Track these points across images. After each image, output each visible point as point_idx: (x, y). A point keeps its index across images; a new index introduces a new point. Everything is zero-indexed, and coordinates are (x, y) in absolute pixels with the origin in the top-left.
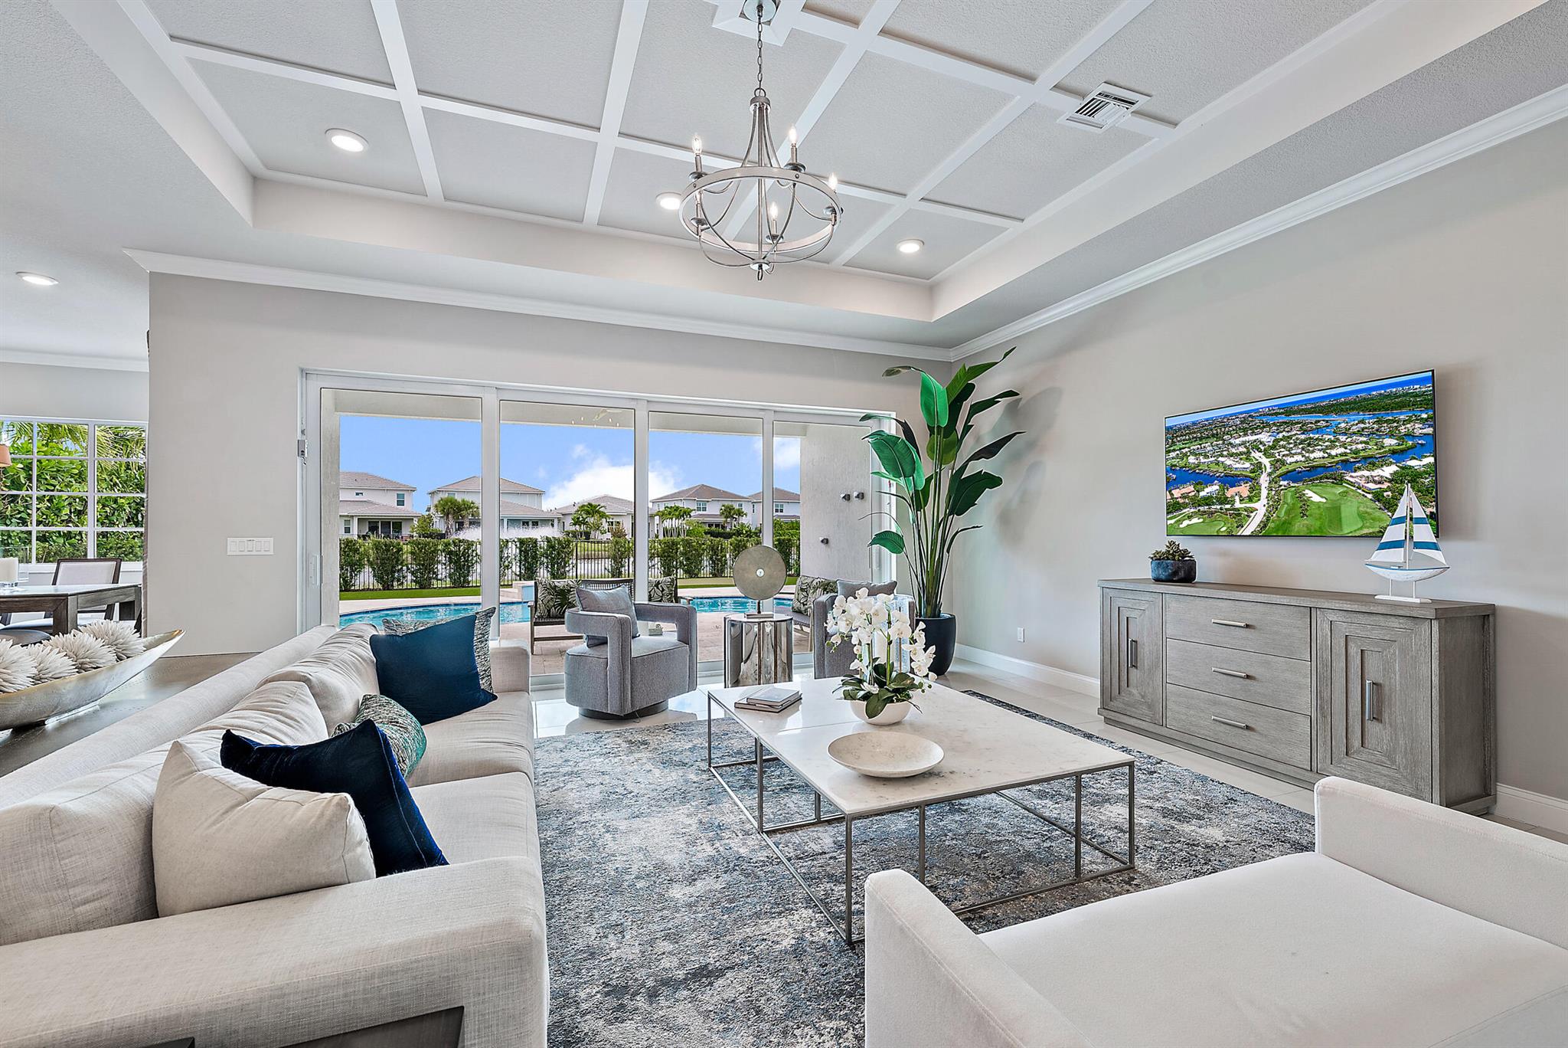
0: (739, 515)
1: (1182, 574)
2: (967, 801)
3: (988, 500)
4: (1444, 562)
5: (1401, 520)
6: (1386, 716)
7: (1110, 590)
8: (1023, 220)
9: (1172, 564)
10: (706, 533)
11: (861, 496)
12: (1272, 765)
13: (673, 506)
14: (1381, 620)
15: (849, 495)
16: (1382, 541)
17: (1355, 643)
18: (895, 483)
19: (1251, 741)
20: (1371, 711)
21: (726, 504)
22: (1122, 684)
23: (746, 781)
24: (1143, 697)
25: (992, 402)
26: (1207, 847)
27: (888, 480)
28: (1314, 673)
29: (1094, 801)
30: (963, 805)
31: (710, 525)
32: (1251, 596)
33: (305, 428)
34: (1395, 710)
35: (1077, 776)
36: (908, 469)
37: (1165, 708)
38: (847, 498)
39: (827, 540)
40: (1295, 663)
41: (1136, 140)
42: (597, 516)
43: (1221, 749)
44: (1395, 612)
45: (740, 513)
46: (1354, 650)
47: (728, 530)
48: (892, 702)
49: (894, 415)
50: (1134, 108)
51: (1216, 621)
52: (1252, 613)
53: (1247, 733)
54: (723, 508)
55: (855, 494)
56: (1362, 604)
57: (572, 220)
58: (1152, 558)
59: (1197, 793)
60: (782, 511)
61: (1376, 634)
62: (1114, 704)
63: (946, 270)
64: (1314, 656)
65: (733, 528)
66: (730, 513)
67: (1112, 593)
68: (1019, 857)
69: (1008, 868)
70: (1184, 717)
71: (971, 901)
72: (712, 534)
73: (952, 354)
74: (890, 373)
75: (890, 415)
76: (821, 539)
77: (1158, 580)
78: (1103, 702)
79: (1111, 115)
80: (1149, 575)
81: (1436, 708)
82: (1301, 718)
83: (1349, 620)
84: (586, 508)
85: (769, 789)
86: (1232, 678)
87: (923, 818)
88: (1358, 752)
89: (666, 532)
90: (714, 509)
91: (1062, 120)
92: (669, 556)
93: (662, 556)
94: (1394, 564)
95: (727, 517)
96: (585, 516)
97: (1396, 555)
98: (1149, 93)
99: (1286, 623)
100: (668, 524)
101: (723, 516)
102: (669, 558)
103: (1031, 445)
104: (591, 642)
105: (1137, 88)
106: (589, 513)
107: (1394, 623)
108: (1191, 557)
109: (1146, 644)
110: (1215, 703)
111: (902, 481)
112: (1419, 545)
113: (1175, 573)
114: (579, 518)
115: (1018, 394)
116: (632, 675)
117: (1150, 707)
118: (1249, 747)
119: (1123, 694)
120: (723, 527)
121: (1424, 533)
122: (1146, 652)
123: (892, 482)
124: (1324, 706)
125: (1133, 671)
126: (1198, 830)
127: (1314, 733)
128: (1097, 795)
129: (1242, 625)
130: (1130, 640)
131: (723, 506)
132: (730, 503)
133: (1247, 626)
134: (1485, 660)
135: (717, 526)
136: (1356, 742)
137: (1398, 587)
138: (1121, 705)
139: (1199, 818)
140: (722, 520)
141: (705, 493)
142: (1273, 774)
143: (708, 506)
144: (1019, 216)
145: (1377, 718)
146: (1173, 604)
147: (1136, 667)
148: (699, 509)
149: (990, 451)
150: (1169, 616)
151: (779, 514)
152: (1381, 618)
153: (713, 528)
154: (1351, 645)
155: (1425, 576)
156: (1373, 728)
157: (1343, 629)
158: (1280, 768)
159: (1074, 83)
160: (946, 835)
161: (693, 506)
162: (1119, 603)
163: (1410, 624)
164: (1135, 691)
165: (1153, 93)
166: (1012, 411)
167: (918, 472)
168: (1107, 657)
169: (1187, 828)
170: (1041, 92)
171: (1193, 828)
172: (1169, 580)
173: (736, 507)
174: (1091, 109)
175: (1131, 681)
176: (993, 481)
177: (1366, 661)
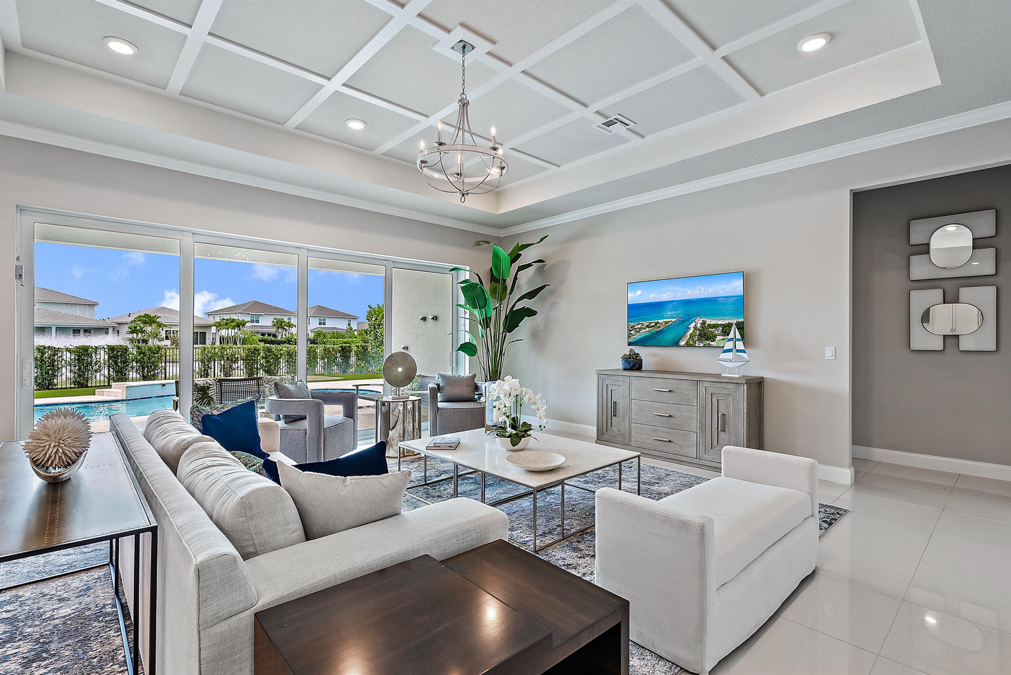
0: (290, 326)
1: (637, 366)
2: (553, 489)
3: (526, 323)
4: (747, 358)
5: (731, 339)
6: (727, 430)
7: (602, 375)
8: (560, 166)
9: (632, 361)
10: (260, 341)
11: (435, 318)
12: (680, 458)
13: (229, 318)
14: (726, 385)
15: (425, 317)
16: (724, 349)
17: (715, 396)
18: (468, 311)
19: (670, 448)
20: (721, 427)
21: (278, 317)
22: (608, 426)
23: (427, 494)
24: (619, 431)
25: (529, 265)
26: (665, 494)
27: (464, 309)
28: (698, 412)
29: (611, 482)
30: (552, 491)
31: (263, 335)
32: (672, 376)
33: (19, 255)
34: (730, 427)
35: (620, 463)
36: (482, 303)
37: (630, 435)
38: (424, 319)
39: (407, 347)
40: (690, 408)
41: (625, 140)
42: (154, 326)
43: (657, 453)
44: (731, 381)
45: (290, 325)
46: (715, 400)
47: (279, 338)
48: (525, 437)
49: (468, 268)
50: (628, 127)
51: (656, 389)
52: (672, 385)
53: (669, 444)
54: (275, 321)
55: (431, 317)
56: (717, 379)
57: (275, 122)
58: (622, 358)
59: (652, 474)
60: (324, 324)
61: (723, 392)
62: (604, 437)
63: (511, 185)
64: (698, 405)
65: (284, 336)
66: (281, 325)
67: (603, 377)
68: (590, 509)
69: (587, 514)
70: (640, 440)
71: (578, 528)
72: (266, 342)
73: (502, 232)
74: (478, 244)
75: (465, 268)
76: (403, 347)
77: (625, 369)
78: (598, 437)
79: (617, 128)
80: (621, 367)
81: (745, 423)
82: (692, 433)
83: (713, 386)
84: (143, 318)
85: (444, 497)
86: (662, 417)
87: (535, 499)
88: (716, 446)
89: (222, 340)
90: (266, 322)
91: (594, 126)
92: (252, 359)
93: (245, 360)
94: (729, 359)
95: (278, 328)
96: (142, 325)
97: (729, 355)
98: (636, 122)
99: (686, 388)
100: (224, 332)
101: (275, 328)
102: (252, 361)
103: (553, 292)
104: (288, 420)
105: (631, 119)
106: (146, 323)
107: (730, 386)
108: (640, 357)
109: (621, 403)
110: (655, 431)
111: (476, 312)
112: (738, 351)
113: (634, 366)
114: (135, 327)
115: (544, 262)
116: (324, 440)
117: (622, 436)
118: (670, 451)
119: (608, 431)
120: (274, 336)
121: (740, 345)
122: (620, 408)
123: (466, 310)
124: (702, 428)
125: (614, 418)
126: (659, 488)
127: (698, 440)
128: (611, 480)
129: (668, 390)
130: (613, 402)
131: (275, 319)
132: (281, 317)
133: (670, 391)
134: (760, 401)
135: (269, 335)
136: (715, 443)
137: (730, 370)
138: (607, 437)
139: (658, 483)
140: (273, 330)
141: (258, 308)
142: (680, 462)
143: (260, 319)
144: (558, 164)
145: (723, 431)
146: (635, 382)
147: (616, 416)
148: (252, 321)
149: (531, 295)
150: (633, 388)
151: (322, 326)
152: (725, 384)
153: (266, 337)
154: (713, 397)
155: (742, 364)
156: (722, 434)
157: (711, 390)
158: (684, 459)
159: (604, 112)
160: (552, 505)
161: (247, 318)
162: (608, 382)
163: (735, 386)
164: (614, 429)
165: (638, 123)
166: (541, 271)
167: (489, 306)
168: (600, 412)
169: (654, 488)
170: (588, 113)
171: (657, 487)
172: (631, 369)
173: (286, 319)
174: (609, 124)
175: (613, 424)
176: (531, 313)
177: (719, 404)
